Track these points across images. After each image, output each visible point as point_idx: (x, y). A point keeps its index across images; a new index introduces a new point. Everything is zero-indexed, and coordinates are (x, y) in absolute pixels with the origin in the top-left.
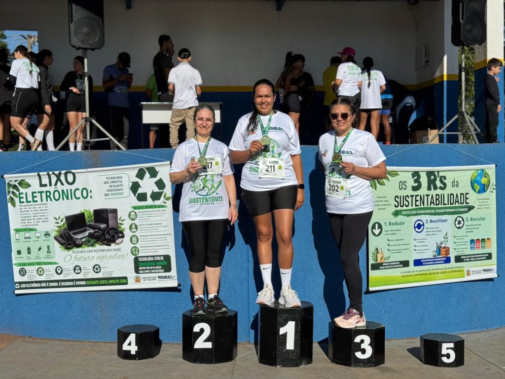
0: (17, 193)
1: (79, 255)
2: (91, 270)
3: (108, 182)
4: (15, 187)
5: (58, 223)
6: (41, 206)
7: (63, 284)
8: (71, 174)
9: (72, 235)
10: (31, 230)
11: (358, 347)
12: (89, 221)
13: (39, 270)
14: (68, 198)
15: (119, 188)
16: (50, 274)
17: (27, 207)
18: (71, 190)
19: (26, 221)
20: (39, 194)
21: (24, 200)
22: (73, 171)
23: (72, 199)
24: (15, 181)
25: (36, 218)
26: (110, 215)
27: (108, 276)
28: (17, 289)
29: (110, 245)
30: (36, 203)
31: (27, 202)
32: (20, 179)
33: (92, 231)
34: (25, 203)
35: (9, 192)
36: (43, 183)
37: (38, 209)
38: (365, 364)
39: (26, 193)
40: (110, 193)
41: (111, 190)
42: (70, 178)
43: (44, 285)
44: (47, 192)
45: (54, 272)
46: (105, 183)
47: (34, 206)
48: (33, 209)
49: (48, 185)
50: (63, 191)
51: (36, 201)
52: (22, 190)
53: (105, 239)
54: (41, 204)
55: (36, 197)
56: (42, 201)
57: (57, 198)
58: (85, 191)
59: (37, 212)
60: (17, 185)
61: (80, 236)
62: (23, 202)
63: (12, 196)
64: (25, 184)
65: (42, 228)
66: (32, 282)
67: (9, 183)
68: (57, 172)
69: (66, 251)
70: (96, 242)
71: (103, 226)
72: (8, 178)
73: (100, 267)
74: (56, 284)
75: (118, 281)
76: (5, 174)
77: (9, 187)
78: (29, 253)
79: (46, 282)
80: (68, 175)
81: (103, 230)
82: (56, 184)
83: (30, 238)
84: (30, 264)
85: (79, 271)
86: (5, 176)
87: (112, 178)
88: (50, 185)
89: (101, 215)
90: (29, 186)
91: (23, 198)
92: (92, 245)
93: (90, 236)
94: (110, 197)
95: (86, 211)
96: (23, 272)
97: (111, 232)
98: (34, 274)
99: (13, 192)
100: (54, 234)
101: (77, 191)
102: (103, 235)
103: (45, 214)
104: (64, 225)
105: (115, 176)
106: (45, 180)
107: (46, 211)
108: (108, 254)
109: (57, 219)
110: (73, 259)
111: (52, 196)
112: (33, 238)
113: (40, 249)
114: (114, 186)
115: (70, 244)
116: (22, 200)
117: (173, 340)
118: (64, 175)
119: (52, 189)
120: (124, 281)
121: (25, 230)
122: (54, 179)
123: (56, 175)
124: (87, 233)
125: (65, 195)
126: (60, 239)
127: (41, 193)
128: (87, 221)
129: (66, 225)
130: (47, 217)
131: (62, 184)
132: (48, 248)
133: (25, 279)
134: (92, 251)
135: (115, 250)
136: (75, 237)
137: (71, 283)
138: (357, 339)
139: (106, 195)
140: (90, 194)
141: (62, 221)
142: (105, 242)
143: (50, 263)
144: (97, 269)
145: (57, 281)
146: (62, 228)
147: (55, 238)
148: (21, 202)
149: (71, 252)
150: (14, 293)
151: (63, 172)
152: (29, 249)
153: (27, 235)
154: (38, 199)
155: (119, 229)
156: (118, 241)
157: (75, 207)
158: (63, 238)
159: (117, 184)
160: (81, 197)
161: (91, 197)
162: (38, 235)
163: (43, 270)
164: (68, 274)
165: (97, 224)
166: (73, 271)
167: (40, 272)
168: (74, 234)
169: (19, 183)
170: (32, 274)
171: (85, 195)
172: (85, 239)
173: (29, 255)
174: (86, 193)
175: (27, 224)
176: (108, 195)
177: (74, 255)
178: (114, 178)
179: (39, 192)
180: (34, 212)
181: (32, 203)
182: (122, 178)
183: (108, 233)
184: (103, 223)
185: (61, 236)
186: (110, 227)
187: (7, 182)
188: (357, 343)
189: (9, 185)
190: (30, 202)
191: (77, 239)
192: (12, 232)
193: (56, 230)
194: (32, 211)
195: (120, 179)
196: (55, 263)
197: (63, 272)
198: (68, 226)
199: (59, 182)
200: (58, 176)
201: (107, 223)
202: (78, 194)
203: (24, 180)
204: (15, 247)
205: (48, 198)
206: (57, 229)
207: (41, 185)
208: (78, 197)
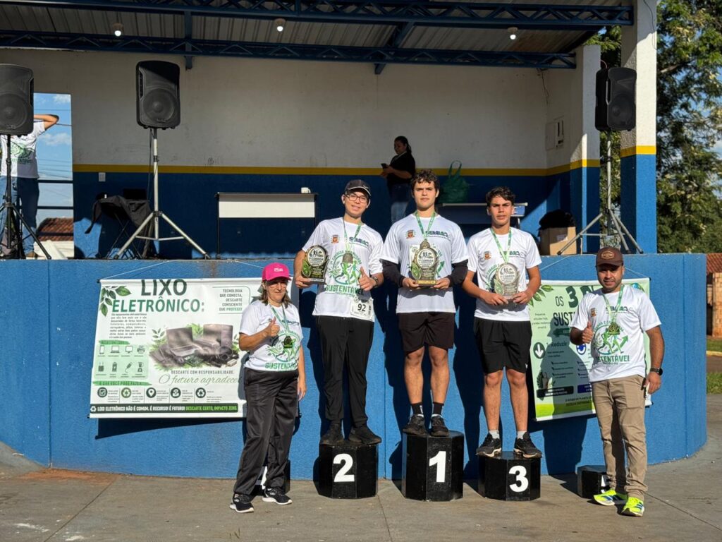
0: (112, 300)
1: (180, 376)
2: (194, 394)
3: (224, 295)
4: (111, 293)
5: (157, 337)
6: (139, 316)
7: (155, 408)
8: (182, 284)
9: (173, 352)
11: (513, 480)
12: (197, 337)
13: (125, 391)
14: (173, 310)
15: (236, 302)
16: (138, 395)
17: (121, 316)
18: (179, 301)
19: (117, 333)
20: (139, 303)
21: (119, 308)
22: (185, 280)
23: (178, 310)
24: (113, 287)
25: (131, 329)
26: (224, 332)
27: (214, 402)
28: (92, 413)
29: (220, 367)
30: (132, 313)
31: (123, 310)
32: (119, 285)
33: (199, 349)
34: (120, 312)
35: (103, 299)
36: (146, 291)
37: (134, 319)
38: (520, 498)
39: (123, 301)
40: (226, 307)
41: (228, 305)
42: (180, 287)
43: (129, 409)
44: (148, 301)
45: (144, 394)
46: (221, 296)
47: (130, 316)
48: (128, 320)
49: (152, 294)
50: (169, 301)
51: (134, 311)
52: (118, 297)
53: (214, 359)
54: (138, 314)
55: (134, 305)
56: (140, 310)
57: (160, 307)
58: (195, 304)
59: (131, 322)
60: (114, 291)
61: (183, 354)
62: (117, 311)
63: (105, 303)
64: (124, 291)
65: (136, 341)
66: (114, 405)
67: (104, 289)
68: (165, 280)
69: (163, 370)
70: (203, 362)
71: (213, 344)
72: (104, 283)
73: (204, 391)
74: (146, 408)
75: (226, 408)
76: (103, 278)
77: (103, 294)
78: (114, 370)
79: (132, 405)
80: (178, 283)
81: (213, 349)
82: (162, 293)
83: (118, 352)
84: (113, 383)
85: (178, 395)
86: (102, 281)
87: (230, 291)
88: (155, 294)
90: (129, 293)
91: (118, 306)
92: (198, 366)
93: (197, 354)
94: (225, 312)
95: (195, 325)
96: (102, 393)
97: (222, 351)
98: (118, 395)
99: (107, 300)
100: (150, 349)
101: (186, 303)
102: (213, 354)
103: (142, 326)
104: (163, 340)
105: (234, 289)
106: (150, 288)
107: (144, 323)
108: (216, 376)
110: (171, 380)
111: (154, 306)
112: (123, 353)
113: (129, 366)
114: (232, 300)
115: (169, 362)
116: (116, 308)
118: (173, 284)
120: (234, 408)
121: (114, 342)
123: (163, 283)
124: (192, 351)
125: (171, 306)
126: (157, 356)
127: (141, 301)
128: (194, 336)
129: (166, 340)
130: (143, 329)
131: (169, 293)
132: (140, 365)
133: (105, 400)
134: (196, 372)
135: (225, 372)
136: (178, 354)
137: (166, 408)
138: (513, 471)
139: (221, 309)
140: (201, 307)
141: (162, 335)
142: (214, 363)
143: (141, 384)
144: (201, 393)
145: (148, 405)
146: (161, 343)
147: (152, 354)
148: (114, 310)
149: (169, 371)
151: (173, 280)
152: (115, 365)
153: (115, 348)
154: (137, 308)
155: (233, 349)
156: (230, 362)
157: (180, 320)
158: (161, 355)
159: (236, 298)
160: (190, 310)
162: (129, 349)
163: (130, 391)
164: (162, 397)
166: (169, 395)
167: (125, 393)
169: (117, 290)
170: (115, 395)
171: (195, 307)
172: (189, 358)
173: (114, 373)
174: (197, 306)
175: (117, 335)
176: (224, 309)
177: (173, 376)
178: (232, 291)
179: (139, 301)
180: (128, 322)
181: (128, 312)
182: (242, 291)
183: (219, 351)
185: (159, 352)
186: (222, 345)
187: (102, 288)
188: (512, 475)
189: (105, 291)
190: (126, 311)
191: (179, 357)
192: (97, 344)
193: (153, 346)
194: (126, 321)
195: (239, 293)
196: (147, 384)
197: (157, 395)
198: (170, 341)
199: (165, 292)
200: (166, 285)
201: (219, 341)
203: (123, 287)
204: (97, 362)
205: (150, 308)
206: (155, 344)
207: (144, 293)
208: (186, 309)
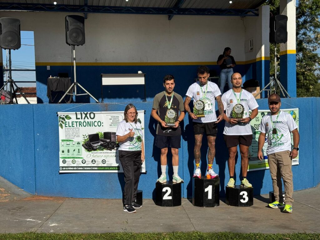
0: (64, 122)
1: (95, 155)
2: (101, 162)
3: (111, 119)
4: (63, 118)
5: (84, 138)
6: (76, 129)
7: (85, 168)
8: (93, 114)
9: (91, 144)
10: (70, 140)
11: (241, 197)
12: (101, 138)
13: (73, 161)
14: (90, 126)
15: (117, 122)
16: (79, 163)
17: (69, 129)
18: (92, 122)
19: (68, 136)
20: (76, 123)
21: (67, 125)
22: (94, 112)
23: (92, 126)
24: (64, 116)
25: (73, 135)
26: (112, 135)
27: (110, 166)
28: (61, 170)
29: (111, 150)
31: (69, 126)
32: (66, 115)
33: (102, 143)
34: (68, 127)
35: (60, 121)
36: (78, 117)
37: (74, 130)
38: (245, 205)
39: (69, 122)
40: (113, 124)
41: (113, 123)
42: (92, 116)
43: (75, 168)
44: (79, 122)
45: (81, 162)
46: (110, 119)
47: (73, 129)
48: (72, 130)
50: (88, 122)
51: (74, 126)
52: (66, 120)
53: (109, 147)
54: (76, 128)
55: (74, 124)
56: (77, 126)
57: (85, 125)
59: (74, 132)
60: (65, 118)
61: (96, 145)
62: (67, 126)
63: (61, 123)
64: (68, 117)
65: (76, 140)
66: (69, 167)
67: (60, 116)
68: (86, 113)
69: (88, 152)
70: (104, 148)
71: (108, 141)
72: (60, 114)
73: (105, 161)
74: (82, 168)
75: (115, 168)
76: (60, 111)
78: (68, 152)
79: (76, 167)
80: (91, 114)
81: (108, 143)
82: (84, 118)
83: (69, 145)
84: (68, 158)
85: (95, 162)
86: (58, 113)
88: (82, 119)
89: (107, 135)
90: (70, 118)
91: (67, 124)
92: (102, 150)
93: (101, 145)
94: (112, 126)
95: (100, 133)
96: (64, 162)
97: (112, 144)
98: (70, 163)
99: (62, 121)
100: (83, 143)
101: (95, 123)
102: (108, 145)
104: (87, 139)
105: (116, 116)
106: (79, 116)
107: (79, 132)
108: (110, 155)
109: (84, 136)
110: (91, 156)
111: (82, 124)
112: (71, 145)
113: (74, 150)
115: (90, 149)
116: (66, 125)
117: (146, 197)
118: (89, 114)
119: (82, 121)
120: (118, 168)
121: (67, 140)
122: (84, 116)
123: (85, 114)
124: (99, 144)
125: (89, 124)
126: (85, 146)
127: (76, 122)
128: (100, 138)
129: (88, 139)
130: (79, 134)
131: (88, 118)
132: (79, 150)
133: (65, 165)
134: (102, 153)
136: (93, 145)
137: (90, 168)
138: (241, 193)
139: (110, 125)
140: (102, 124)
141: (86, 137)
142: (109, 149)
143: (79, 158)
144: (104, 162)
145: (83, 167)
146: (87, 141)
147: (83, 145)
148: (65, 126)
149: (91, 153)
150: (59, 172)
151: (89, 112)
152: (68, 150)
153: (68, 143)
154: (75, 125)
155: (116, 143)
156: (116, 148)
157: (93, 131)
158: (87, 146)
159: (116, 120)
160: (97, 126)
161: (103, 126)
162: (74, 143)
163: (75, 161)
164: (88, 164)
165: (105, 140)
166: (91, 162)
167: (73, 162)
168: (92, 144)
169: (65, 117)
170: (69, 163)
171: (99, 125)
172: (98, 147)
173: (68, 153)
174: (100, 124)
175: (68, 137)
176: (112, 125)
178: (115, 117)
179: (75, 122)
180: (72, 132)
181: (72, 127)
182: (119, 117)
183: (111, 144)
184: (108, 139)
185: (86, 144)
186: (112, 141)
187: (59, 116)
188: (241, 195)
189: (60, 118)
190: (70, 126)
192: (60, 141)
194: (71, 131)
196: (82, 158)
197: (86, 163)
198: (90, 139)
199: (86, 118)
200: (86, 115)
201: (110, 139)
202: (96, 124)
203: (68, 115)
204: (61, 149)
205: (80, 125)
206: (84, 141)
207: (77, 118)
208: (95, 125)
